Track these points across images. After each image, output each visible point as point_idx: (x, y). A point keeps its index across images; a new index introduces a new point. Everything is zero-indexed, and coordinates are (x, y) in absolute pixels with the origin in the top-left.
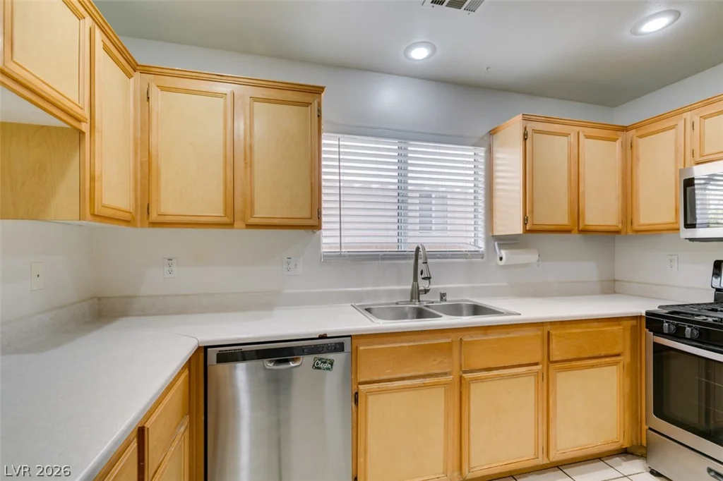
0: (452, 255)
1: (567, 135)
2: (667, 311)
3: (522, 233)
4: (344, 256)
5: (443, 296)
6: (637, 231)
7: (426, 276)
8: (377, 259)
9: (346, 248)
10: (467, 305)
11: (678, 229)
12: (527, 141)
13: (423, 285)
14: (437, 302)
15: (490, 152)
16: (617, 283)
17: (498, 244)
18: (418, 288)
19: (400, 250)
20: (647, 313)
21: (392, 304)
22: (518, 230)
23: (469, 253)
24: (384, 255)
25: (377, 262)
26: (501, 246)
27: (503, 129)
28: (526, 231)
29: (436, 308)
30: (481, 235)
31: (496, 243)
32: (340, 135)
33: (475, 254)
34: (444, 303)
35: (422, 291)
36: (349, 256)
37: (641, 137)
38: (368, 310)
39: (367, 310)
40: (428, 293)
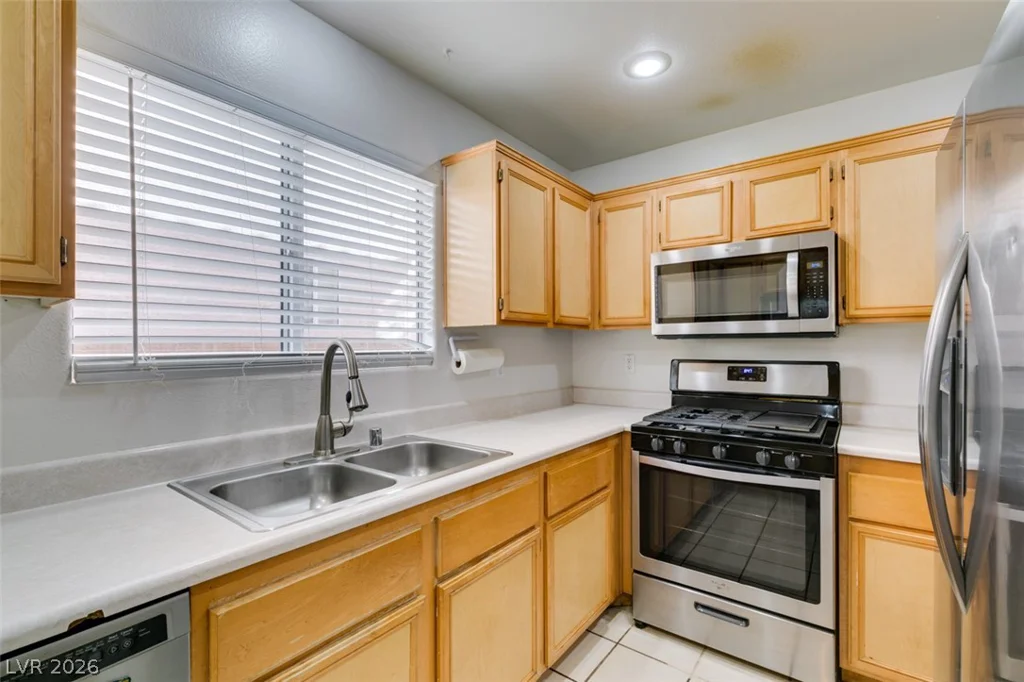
0: (386, 359)
1: (543, 189)
2: (649, 423)
3: (495, 323)
4: (147, 369)
5: (375, 437)
6: (605, 326)
7: (358, 404)
8: (238, 373)
9: (150, 348)
10: (418, 445)
11: (650, 324)
12: (502, 183)
13: (339, 418)
14: (364, 448)
15: (441, 193)
16: (575, 390)
17: (455, 342)
18: (331, 424)
19: (285, 352)
20: (634, 428)
21: (277, 465)
22: (490, 318)
23: (412, 356)
24: (255, 363)
25: (236, 379)
26: (459, 344)
27: (461, 161)
28: (502, 322)
29: (366, 461)
30: (429, 326)
31: (451, 340)
32: (135, 73)
33: (421, 358)
34: (378, 449)
35: (338, 430)
36: (161, 368)
37: (609, 210)
38: (219, 492)
39: (217, 492)
40: (348, 435)
